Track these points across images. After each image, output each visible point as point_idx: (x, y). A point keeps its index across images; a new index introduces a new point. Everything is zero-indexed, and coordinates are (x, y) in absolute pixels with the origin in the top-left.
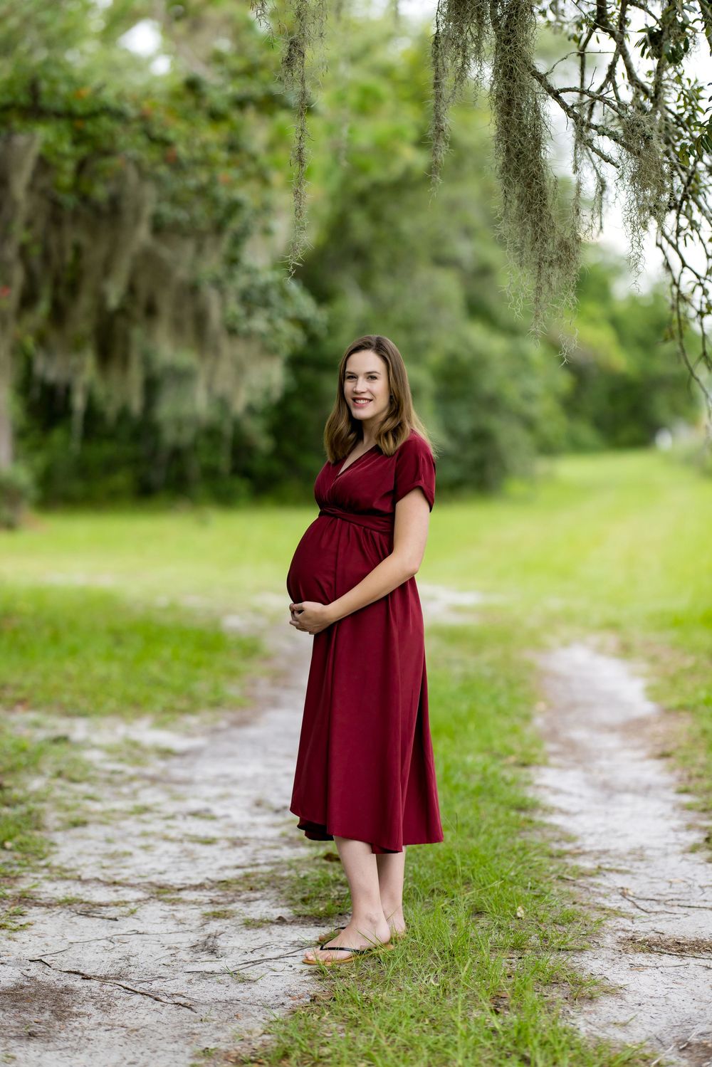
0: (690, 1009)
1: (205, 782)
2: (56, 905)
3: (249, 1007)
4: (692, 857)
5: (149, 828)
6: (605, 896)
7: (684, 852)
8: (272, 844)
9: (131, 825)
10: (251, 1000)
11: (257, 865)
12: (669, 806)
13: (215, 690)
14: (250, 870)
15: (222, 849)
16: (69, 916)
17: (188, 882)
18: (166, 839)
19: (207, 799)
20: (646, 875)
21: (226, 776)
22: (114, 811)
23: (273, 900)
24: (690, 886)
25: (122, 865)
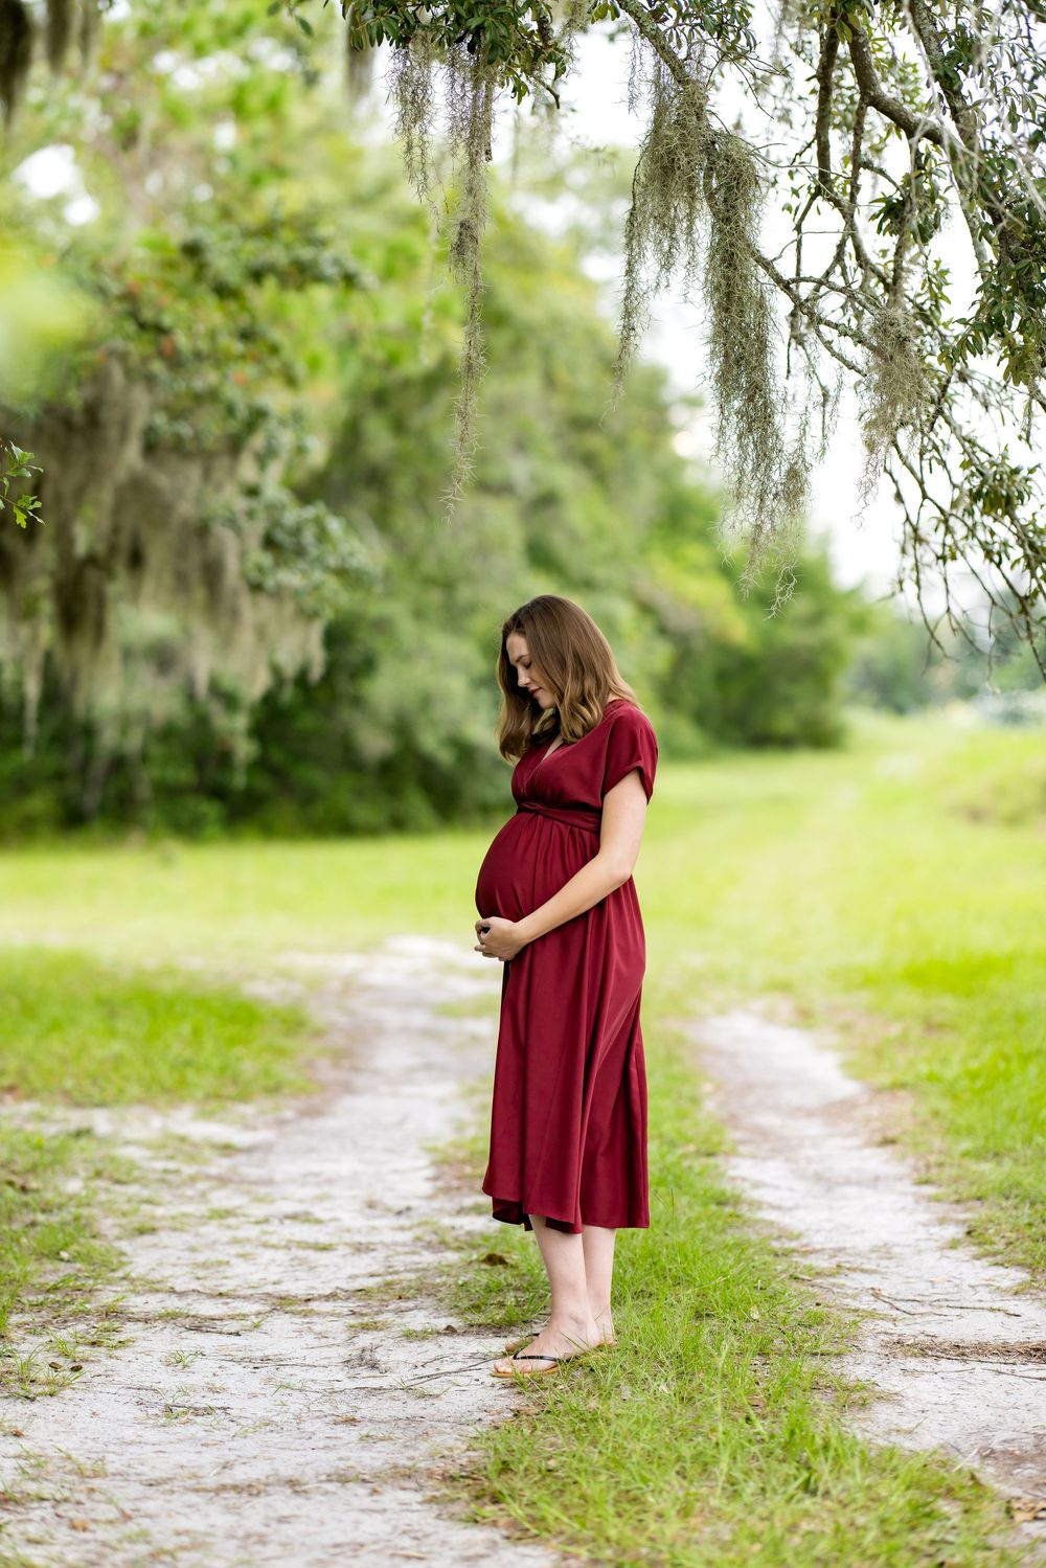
0: (986, 1416)
1: (292, 1181)
2: (156, 1320)
3: (438, 1424)
4: (952, 1253)
5: (240, 1234)
6: (854, 1297)
7: (942, 1249)
8: (407, 1249)
9: (212, 1230)
10: (437, 1417)
11: (397, 1272)
12: (910, 1200)
13: (267, 1074)
14: (389, 1278)
15: (344, 1256)
16: (175, 1332)
17: (315, 1293)
18: (265, 1245)
19: (301, 1201)
20: (899, 1274)
21: (317, 1175)
22: (185, 1215)
23: (431, 1310)
24: (957, 1286)
25: (222, 1275)
